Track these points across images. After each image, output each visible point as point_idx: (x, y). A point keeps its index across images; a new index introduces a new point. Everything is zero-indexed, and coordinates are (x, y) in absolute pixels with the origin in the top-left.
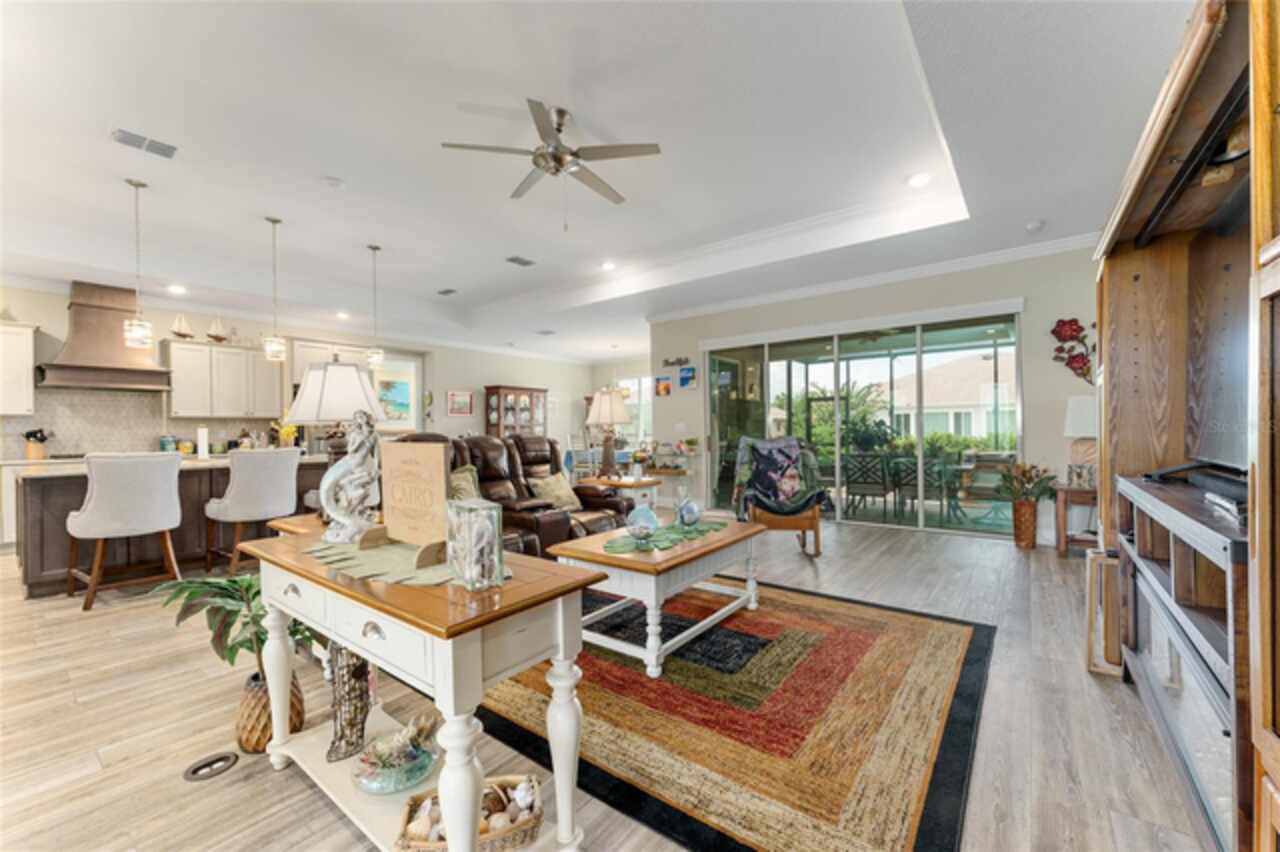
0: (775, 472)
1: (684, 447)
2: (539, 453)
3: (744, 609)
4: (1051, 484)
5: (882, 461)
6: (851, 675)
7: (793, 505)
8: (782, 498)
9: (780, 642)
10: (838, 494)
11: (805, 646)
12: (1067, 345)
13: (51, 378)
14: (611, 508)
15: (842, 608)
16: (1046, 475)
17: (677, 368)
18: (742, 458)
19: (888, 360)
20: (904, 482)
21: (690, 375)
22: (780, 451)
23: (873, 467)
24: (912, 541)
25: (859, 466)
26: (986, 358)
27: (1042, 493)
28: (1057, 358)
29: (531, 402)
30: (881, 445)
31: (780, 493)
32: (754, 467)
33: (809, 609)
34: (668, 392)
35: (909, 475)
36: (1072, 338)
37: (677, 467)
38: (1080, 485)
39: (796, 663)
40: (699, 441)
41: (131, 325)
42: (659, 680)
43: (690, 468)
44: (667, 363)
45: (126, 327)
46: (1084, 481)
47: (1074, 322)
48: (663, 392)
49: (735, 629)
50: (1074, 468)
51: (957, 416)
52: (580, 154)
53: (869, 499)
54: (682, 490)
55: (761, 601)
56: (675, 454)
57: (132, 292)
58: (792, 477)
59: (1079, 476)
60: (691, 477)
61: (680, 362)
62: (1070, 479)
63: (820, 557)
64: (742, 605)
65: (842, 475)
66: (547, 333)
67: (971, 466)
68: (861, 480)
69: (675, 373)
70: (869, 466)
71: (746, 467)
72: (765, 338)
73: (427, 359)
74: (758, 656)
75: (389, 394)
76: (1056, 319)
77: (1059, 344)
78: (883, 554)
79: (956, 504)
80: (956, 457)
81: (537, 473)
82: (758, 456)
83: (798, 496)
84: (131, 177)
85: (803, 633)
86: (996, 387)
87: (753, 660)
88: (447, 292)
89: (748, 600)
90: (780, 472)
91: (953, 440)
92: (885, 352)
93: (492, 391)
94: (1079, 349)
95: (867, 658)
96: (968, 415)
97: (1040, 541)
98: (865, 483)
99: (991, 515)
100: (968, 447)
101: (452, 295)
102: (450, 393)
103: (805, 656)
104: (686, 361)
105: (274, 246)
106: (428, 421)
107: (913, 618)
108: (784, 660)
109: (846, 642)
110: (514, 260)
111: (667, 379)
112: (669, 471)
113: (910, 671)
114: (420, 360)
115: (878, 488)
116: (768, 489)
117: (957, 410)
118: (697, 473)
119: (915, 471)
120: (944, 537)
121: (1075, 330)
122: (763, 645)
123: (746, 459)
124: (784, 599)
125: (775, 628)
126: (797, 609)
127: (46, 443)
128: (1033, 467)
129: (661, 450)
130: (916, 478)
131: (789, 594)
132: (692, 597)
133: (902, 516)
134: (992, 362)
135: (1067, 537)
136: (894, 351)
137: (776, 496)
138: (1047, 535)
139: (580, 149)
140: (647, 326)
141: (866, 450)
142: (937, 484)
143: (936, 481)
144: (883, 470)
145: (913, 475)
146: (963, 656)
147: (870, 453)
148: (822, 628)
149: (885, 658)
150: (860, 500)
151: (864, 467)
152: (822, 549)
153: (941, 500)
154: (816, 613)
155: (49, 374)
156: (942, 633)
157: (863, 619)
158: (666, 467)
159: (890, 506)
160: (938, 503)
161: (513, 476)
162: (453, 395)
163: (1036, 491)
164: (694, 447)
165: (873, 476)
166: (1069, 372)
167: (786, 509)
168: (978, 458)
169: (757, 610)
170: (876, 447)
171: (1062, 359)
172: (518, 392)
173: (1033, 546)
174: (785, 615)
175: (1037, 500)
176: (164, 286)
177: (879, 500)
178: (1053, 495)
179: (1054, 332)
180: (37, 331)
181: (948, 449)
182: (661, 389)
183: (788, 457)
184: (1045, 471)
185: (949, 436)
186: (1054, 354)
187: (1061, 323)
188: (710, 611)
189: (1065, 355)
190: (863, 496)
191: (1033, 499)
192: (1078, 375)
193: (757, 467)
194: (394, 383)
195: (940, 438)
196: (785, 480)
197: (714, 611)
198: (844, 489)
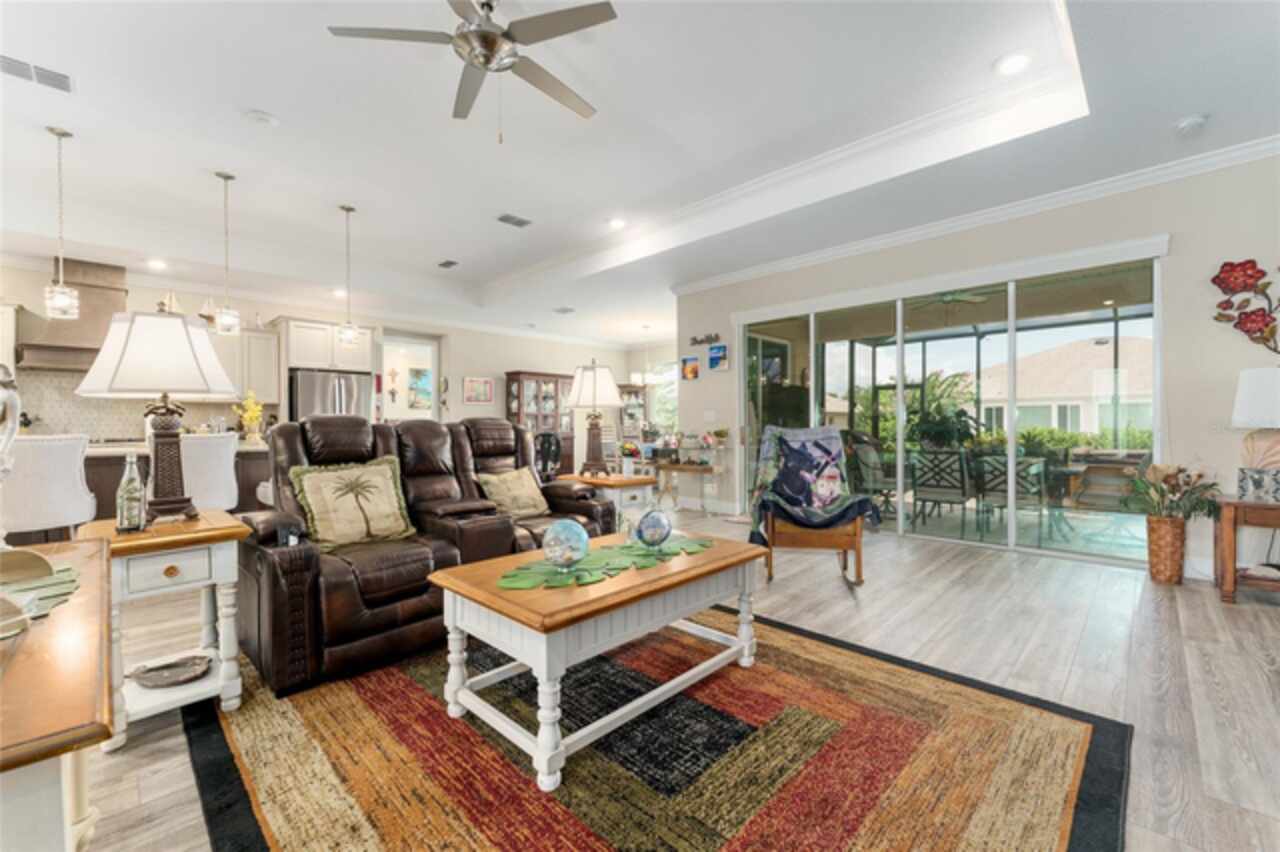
0: (810, 471)
1: (711, 440)
2: (498, 443)
3: (735, 665)
4: (1208, 495)
5: (960, 459)
6: (871, 816)
7: (827, 516)
8: (817, 504)
9: (767, 732)
10: (904, 499)
11: (806, 744)
12: (1237, 299)
13: (29, 359)
14: (584, 514)
15: (878, 672)
16: (1201, 482)
17: (706, 347)
18: (768, 451)
19: (974, 339)
20: (988, 486)
21: (721, 354)
22: (817, 445)
23: (949, 466)
24: (998, 565)
25: (931, 465)
26: (1099, 342)
27: (1194, 508)
28: (1219, 318)
29: (556, 389)
30: (961, 441)
31: (815, 499)
32: (781, 465)
33: (829, 669)
34: (696, 374)
35: (996, 477)
36: (1246, 288)
37: (703, 463)
38: (1259, 498)
39: (784, 778)
40: (731, 432)
41: (52, 292)
42: (549, 797)
43: (719, 464)
44: (695, 342)
45: (47, 295)
46: (1267, 492)
47: (1252, 264)
48: (690, 376)
49: (708, 702)
50: (1249, 473)
51: (1062, 410)
52: (516, 33)
53: (945, 507)
54: (710, 488)
55: (762, 652)
56: (702, 448)
57: (119, 270)
58: (832, 478)
59: (1258, 484)
60: (720, 475)
61: (709, 339)
62: (1242, 489)
63: (864, 587)
64: (732, 659)
65: (906, 476)
66: (565, 311)
67: (1081, 468)
68: (933, 482)
69: (704, 353)
70: (943, 466)
71: (771, 463)
72: (810, 306)
73: (444, 341)
74: (724, 760)
75: (419, 383)
76: (1221, 263)
77: (1225, 298)
78: (954, 583)
79: (1061, 515)
80: (1061, 457)
81: (493, 468)
82: (787, 451)
83: (837, 503)
84: (54, 126)
85: (808, 718)
86: (1116, 373)
87: (715, 768)
88: (448, 264)
89: (740, 653)
90: (815, 472)
91: (1056, 436)
92: (969, 329)
93: (513, 377)
94: (1257, 303)
95: (903, 779)
96: (1076, 408)
97: (1189, 572)
98: (938, 486)
99: (1110, 532)
100: (1076, 444)
101: (453, 267)
102: (467, 379)
103: (800, 766)
104: (717, 338)
105: (226, 206)
106: (444, 409)
107: (988, 699)
108: (764, 771)
109: (874, 740)
110: (505, 219)
111: (696, 359)
112: (695, 467)
113: (976, 818)
114: (435, 343)
115: (955, 495)
116: (800, 493)
117: (1062, 403)
118: (728, 471)
119: (1005, 473)
120: (1043, 561)
121: (1251, 277)
122: (740, 737)
123: (772, 453)
124: (797, 651)
125: (771, 702)
126: (811, 669)
127: (31, 427)
128: (1181, 471)
129: (687, 443)
130: (1005, 482)
131: (807, 642)
132: (670, 640)
133: (986, 529)
134: (1110, 346)
135: (1236, 571)
136: (982, 327)
137: (810, 503)
138: (1200, 564)
139: (512, 25)
140: (674, 298)
141: (941, 446)
142: (1034, 490)
143: (1033, 485)
144: (961, 471)
145: (1003, 478)
146: (1076, 788)
147: (945, 449)
148: (841, 707)
149: (934, 781)
150: (933, 508)
151: (937, 466)
152: (864, 577)
153: (1040, 510)
154: (838, 679)
155: (26, 354)
156: (1037, 733)
157: (908, 695)
158: (690, 462)
159: (971, 516)
160: (1037, 513)
161: (459, 470)
162: (472, 381)
163: (1187, 504)
164: (724, 439)
165: (947, 477)
166: (1241, 337)
167: (816, 520)
168: (1087, 458)
169: (752, 669)
170: (955, 443)
171: (1229, 319)
172: (541, 379)
173: (1178, 579)
174: (791, 680)
175: (1187, 516)
176: (143, 260)
177: (958, 508)
178: (1214, 510)
179: (1216, 280)
180: (20, 311)
181: (1050, 446)
182: (689, 371)
183: (828, 452)
184: (1200, 476)
185: (1051, 432)
186: (1216, 312)
187: (1229, 267)
188: (685, 665)
189: (1235, 313)
190: (937, 503)
191: (1181, 515)
192: (1254, 340)
193: (785, 465)
194: (425, 371)
195: (1041, 434)
196: (820, 482)
197: (690, 667)
198: (910, 493)
